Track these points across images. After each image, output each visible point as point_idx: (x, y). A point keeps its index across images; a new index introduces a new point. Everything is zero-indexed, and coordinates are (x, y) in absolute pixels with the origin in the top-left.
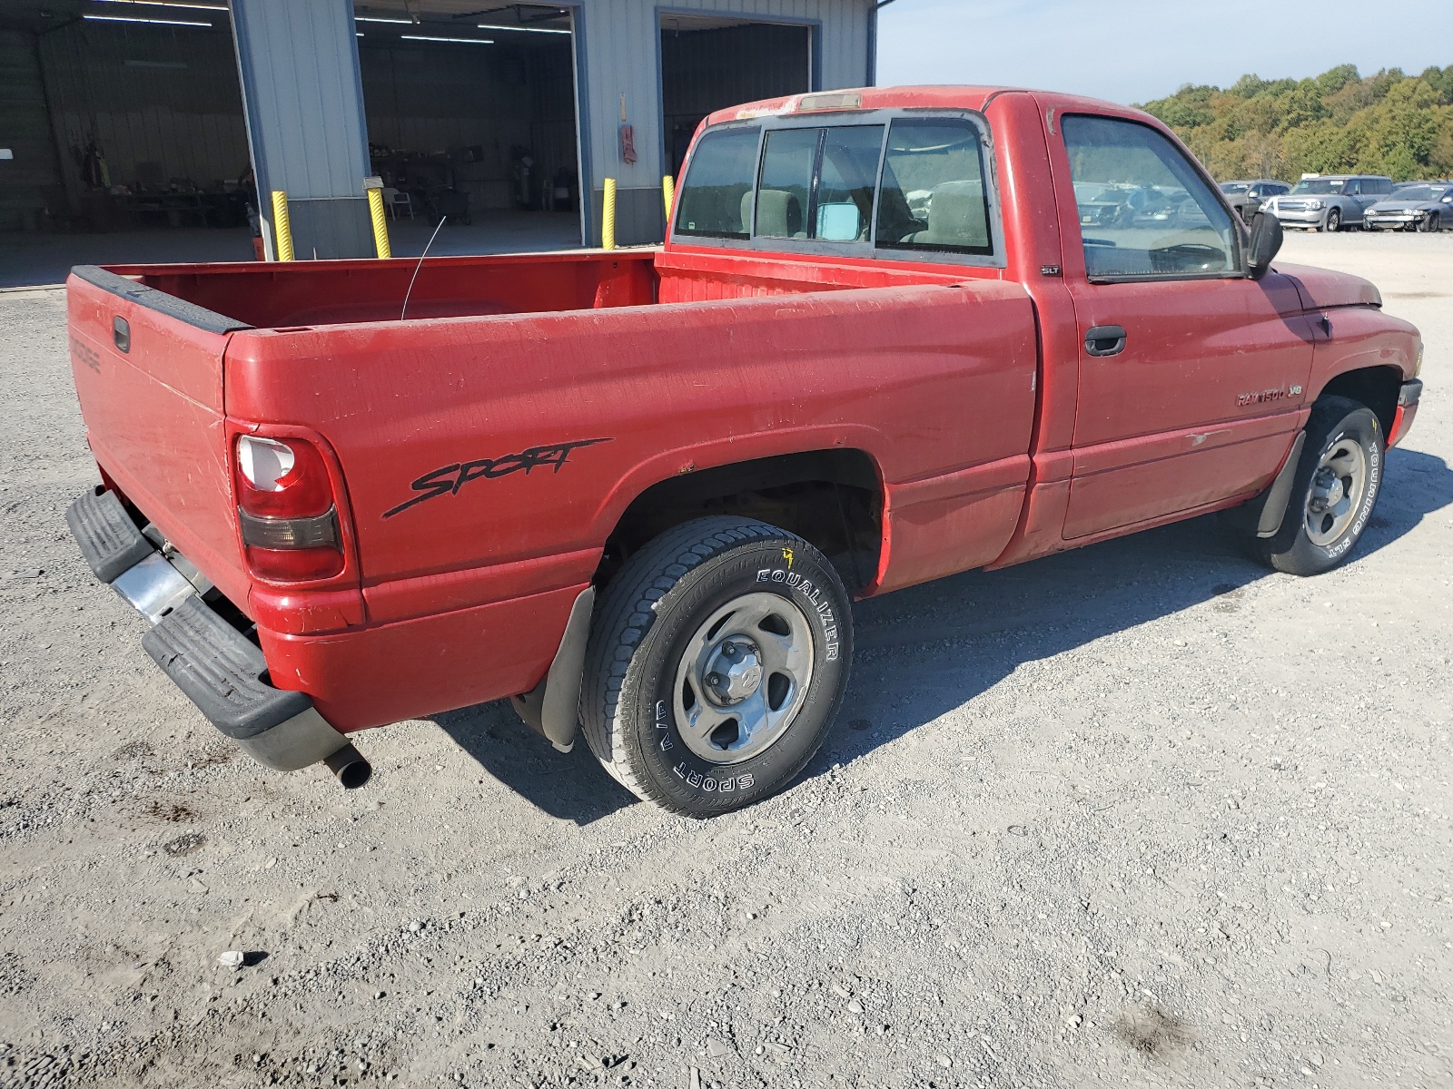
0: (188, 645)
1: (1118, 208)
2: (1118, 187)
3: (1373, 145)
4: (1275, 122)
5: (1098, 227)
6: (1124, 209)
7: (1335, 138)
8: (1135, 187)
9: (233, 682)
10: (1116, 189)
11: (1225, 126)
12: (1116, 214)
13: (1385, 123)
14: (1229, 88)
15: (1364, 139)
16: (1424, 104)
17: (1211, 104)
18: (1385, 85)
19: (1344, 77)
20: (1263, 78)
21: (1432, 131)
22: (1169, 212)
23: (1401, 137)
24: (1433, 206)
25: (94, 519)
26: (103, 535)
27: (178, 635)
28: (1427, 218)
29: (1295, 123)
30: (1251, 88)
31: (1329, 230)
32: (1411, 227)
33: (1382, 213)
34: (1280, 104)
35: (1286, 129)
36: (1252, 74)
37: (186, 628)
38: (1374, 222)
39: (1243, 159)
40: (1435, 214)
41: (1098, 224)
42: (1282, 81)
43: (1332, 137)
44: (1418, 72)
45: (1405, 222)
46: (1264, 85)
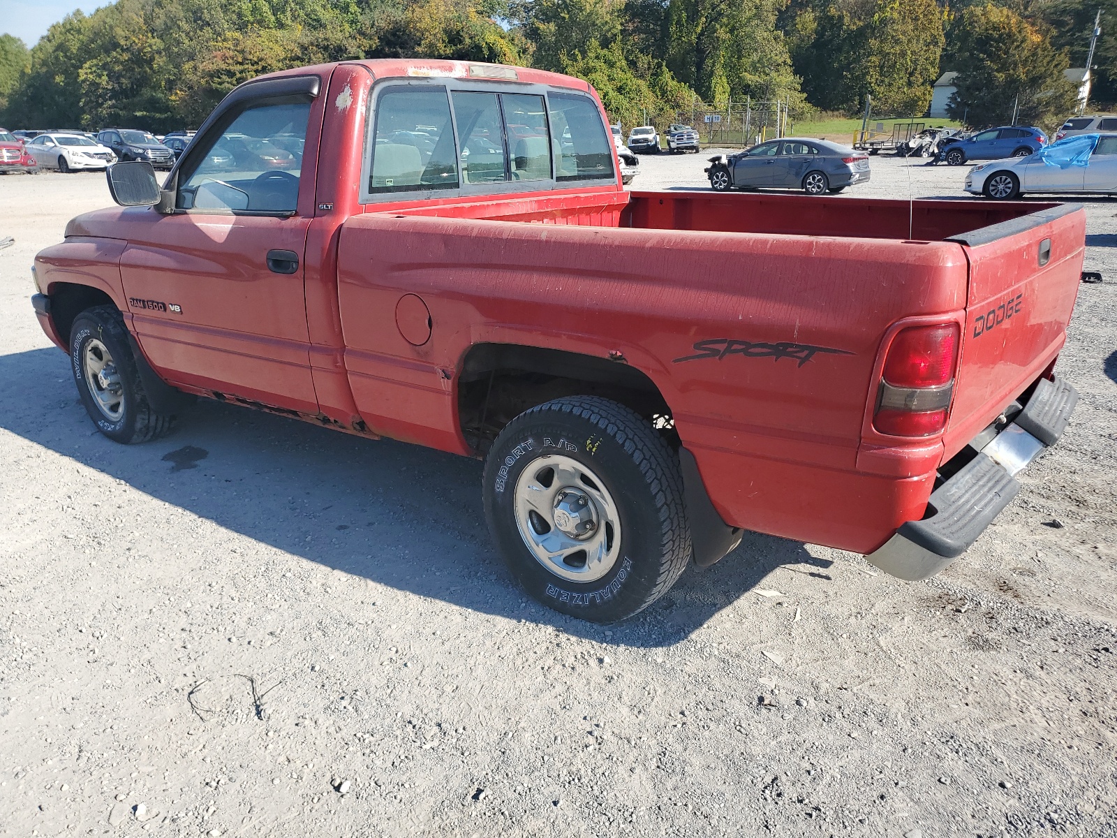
0: (1054, 408)
9: (1061, 389)
25: (973, 501)
26: (990, 485)
27: (1050, 415)
37: (1045, 411)
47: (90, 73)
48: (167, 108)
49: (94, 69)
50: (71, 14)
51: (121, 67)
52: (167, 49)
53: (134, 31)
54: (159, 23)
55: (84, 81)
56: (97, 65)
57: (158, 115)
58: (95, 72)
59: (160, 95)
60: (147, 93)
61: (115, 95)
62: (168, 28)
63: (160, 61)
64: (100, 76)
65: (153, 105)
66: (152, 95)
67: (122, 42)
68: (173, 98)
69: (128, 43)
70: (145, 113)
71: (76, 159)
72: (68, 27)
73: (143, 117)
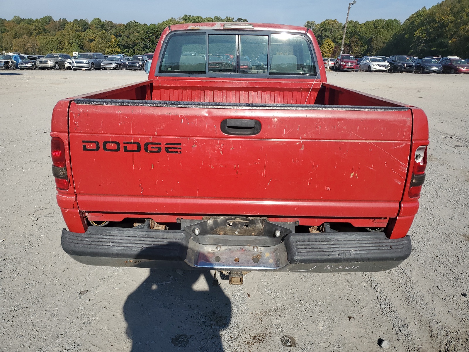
1: (10, 62)
2: (7, 54)
3: (66, 43)
4: (32, 34)
5: (4, 69)
6: (13, 63)
7: (54, 40)
8: (14, 54)
10: (6, 55)
11: (14, 33)
12: (10, 64)
13: (68, 36)
14: (10, 20)
15: (62, 41)
16: (77, 31)
17: (5, 25)
18: (63, 24)
19: (48, 20)
20: (22, 18)
21: (82, 39)
22: (32, 63)
23: (73, 41)
24: (119, 62)
28: (119, 66)
29: (39, 34)
30: (18, 21)
31: (93, 70)
32: (115, 69)
33: (106, 64)
34: (31, 27)
35: (36, 36)
36: (17, 16)
38: (105, 67)
39: (25, 46)
40: (120, 65)
41: (4, 68)
42: (28, 19)
43: (53, 40)
44: (72, 21)
45: (114, 67)
46: (23, 20)
47: (419, 33)
48: (446, 46)
49: (421, 31)
50: (421, 9)
51: (433, 30)
52: (456, 20)
53: (444, 14)
54: (455, 10)
55: (415, 36)
56: (423, 29)
57: (441, 50)
58: (421, 32)
59: (445, 41)
60: (440, 40)
61: (426, 41)
62: (459, 12)
63: (450, 26)
64: (422, 34)
65: (441, 45)
66: (441, 41)
67: (437, 19)
68: (450, 42)
69: (439, 20)
70: (435, 49)
71: (375, 67)
72: (418, 14)
73: (435, 50)
